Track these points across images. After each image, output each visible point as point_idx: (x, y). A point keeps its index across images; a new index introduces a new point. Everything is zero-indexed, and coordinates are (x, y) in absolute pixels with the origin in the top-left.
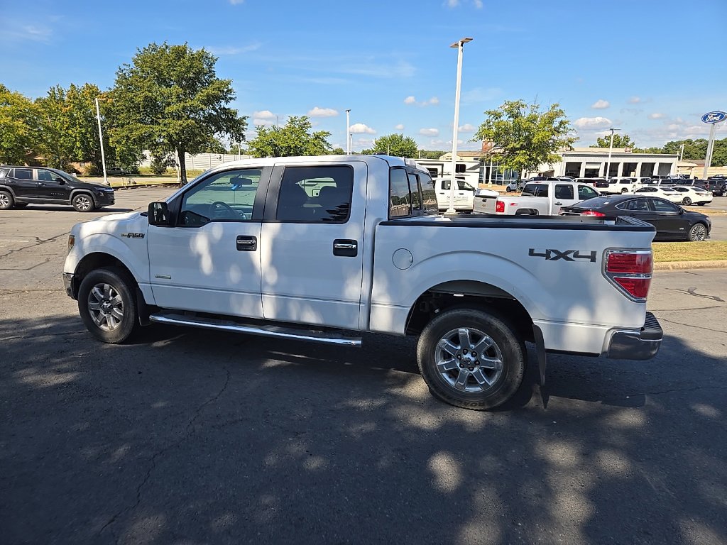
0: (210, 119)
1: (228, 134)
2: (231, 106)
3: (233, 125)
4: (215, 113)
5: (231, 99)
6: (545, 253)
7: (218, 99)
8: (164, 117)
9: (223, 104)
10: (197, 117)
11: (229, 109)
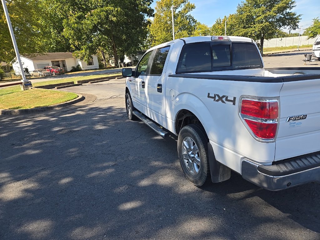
0: (280, 20)
1: (289, 26)
2: (293, 11)
3: (292, 21)
4: (283, 16)
5: (293, 7)
6: (214, 96)
7: (285, 8)
8: (254, 24)
9: (288, 10)
10: (273, 20)
11: (291, 12)
